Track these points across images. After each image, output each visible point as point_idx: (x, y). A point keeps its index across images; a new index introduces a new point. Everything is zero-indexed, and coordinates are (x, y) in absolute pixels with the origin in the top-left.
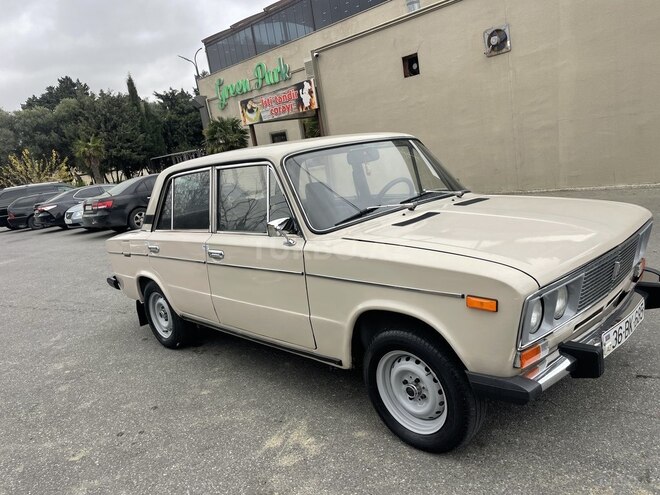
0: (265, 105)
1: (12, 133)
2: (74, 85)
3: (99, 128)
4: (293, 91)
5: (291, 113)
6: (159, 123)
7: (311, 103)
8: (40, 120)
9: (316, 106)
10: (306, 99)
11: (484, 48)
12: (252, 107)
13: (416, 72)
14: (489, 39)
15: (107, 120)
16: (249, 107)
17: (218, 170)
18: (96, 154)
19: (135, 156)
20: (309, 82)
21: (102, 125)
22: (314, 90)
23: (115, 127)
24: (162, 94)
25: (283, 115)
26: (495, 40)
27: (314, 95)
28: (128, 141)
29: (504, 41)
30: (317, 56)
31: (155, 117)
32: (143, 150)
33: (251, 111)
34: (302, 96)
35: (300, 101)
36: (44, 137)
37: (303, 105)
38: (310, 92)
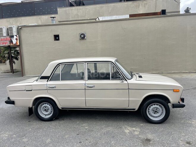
4: (8, 38)
7: (16, 43)
9: (19, 44)
10: (14, 41)
11: (79, 37)
13: (58, 40)
14: (81, 36)
17: (87, 63)
20: (16, 36)
22: (18, 39)
25: (2, 45)
26: (82, 36)
27: (18, 40)
29: (84, 36)
30: (21, 28)
34: (12, 40)
37: (13, 43)
38: (17, 39)
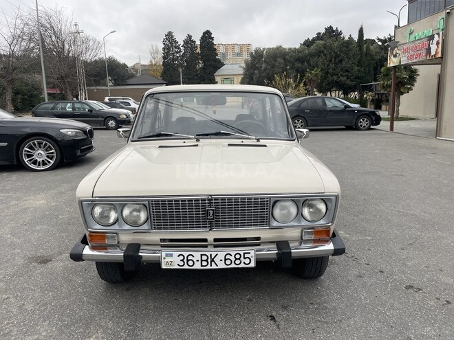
0: (405, 51)
1: (283, 61)
2: (333, 31)
3: (331, 61)
4: (425, 42)
5: (421, 59)
6: (374, 60)
7: (436, 52)
8: (300, 54)
9: (439, 55)
10: (433, 48)
12: (396, 53)
15: (337, 56)
16: (394, 53)
18: (314, 78)
19: (348, 82)
20: (438, 34)
21: (333, 59)
22: (440, 42)
23: (341, 61)
24: (383, 38)
27: (440, 45)
28: (347, 71)
30: (449, 13)
31: (372, 55)
32: (355, 78)
33: (395, 56)
34: (431, 45)
35: (429, 50)
36: (300, 65)
37: (430, 53)
38: (438, 43)
